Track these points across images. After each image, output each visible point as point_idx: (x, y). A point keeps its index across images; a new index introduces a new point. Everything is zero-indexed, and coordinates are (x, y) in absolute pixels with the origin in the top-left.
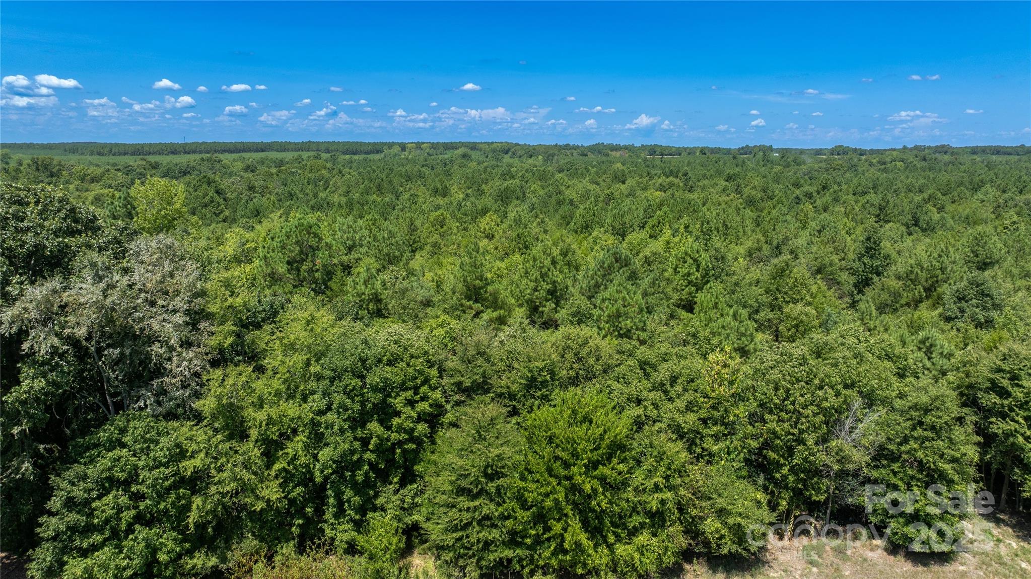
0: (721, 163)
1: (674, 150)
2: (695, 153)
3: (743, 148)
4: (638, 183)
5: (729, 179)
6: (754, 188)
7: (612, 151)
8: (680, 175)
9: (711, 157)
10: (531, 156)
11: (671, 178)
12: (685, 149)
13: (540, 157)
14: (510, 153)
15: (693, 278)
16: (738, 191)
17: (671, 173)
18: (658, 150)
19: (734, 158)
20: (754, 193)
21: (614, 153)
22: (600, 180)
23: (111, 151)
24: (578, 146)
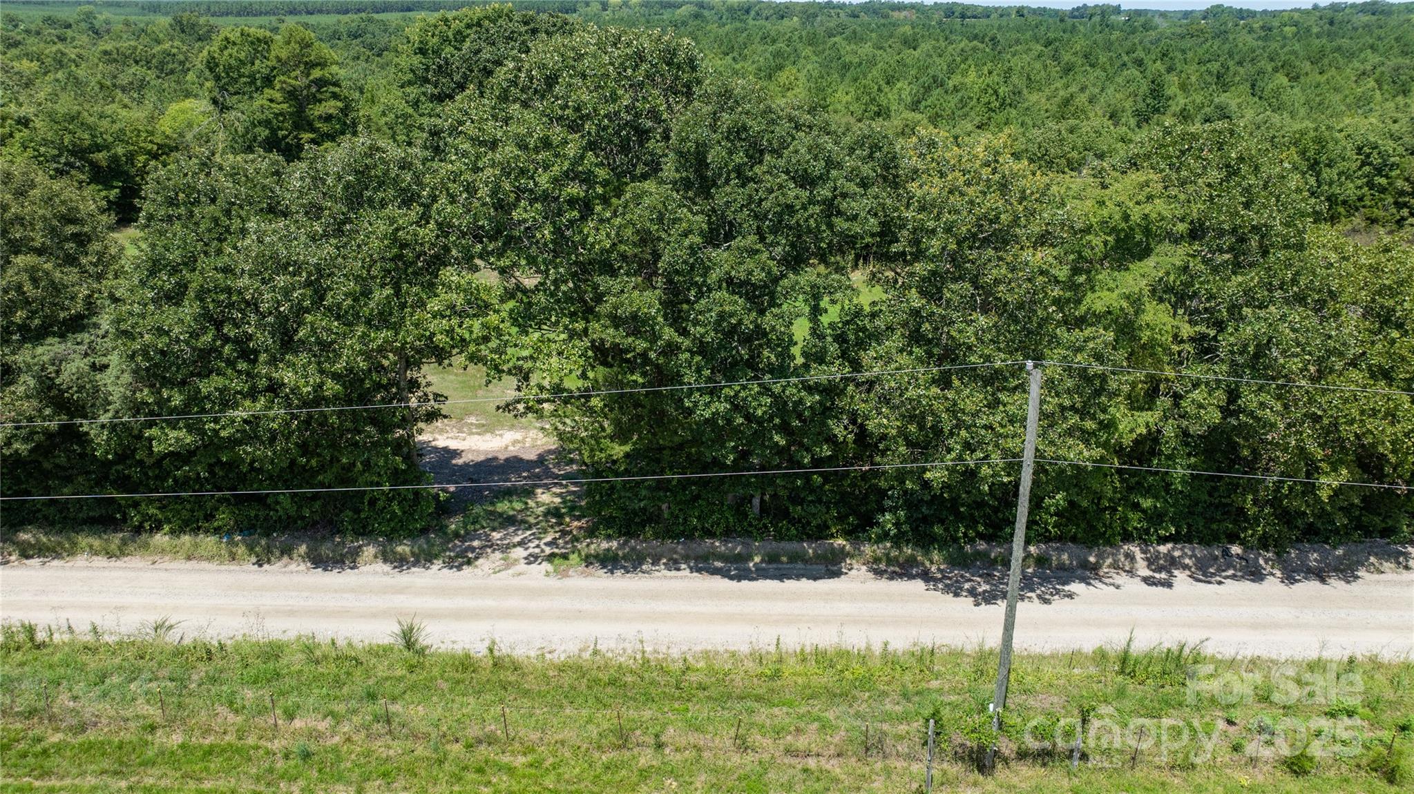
0: (1043, 28)
1: (980, 10)
2: (1009, 15)
3: (1078, 8)
4: (934, 47)
5: (1048, 43)
6: (1076, 53)
7: (893, 10)
8: (987, 39)
9: (1030, 19)
10: (782, 17)
11: (975, 42)
12: (996, 9)
13: (795, 19)
14: (753, 13)
15: (993, 105)
16: (1055, 58)
17: (976, 37)
18: (958, 11)
19: (1062, 20)
20: (1073, 59)
21: (896, 14)
22: (886, 45)
23: (209, 9)
24: (844, 4)
